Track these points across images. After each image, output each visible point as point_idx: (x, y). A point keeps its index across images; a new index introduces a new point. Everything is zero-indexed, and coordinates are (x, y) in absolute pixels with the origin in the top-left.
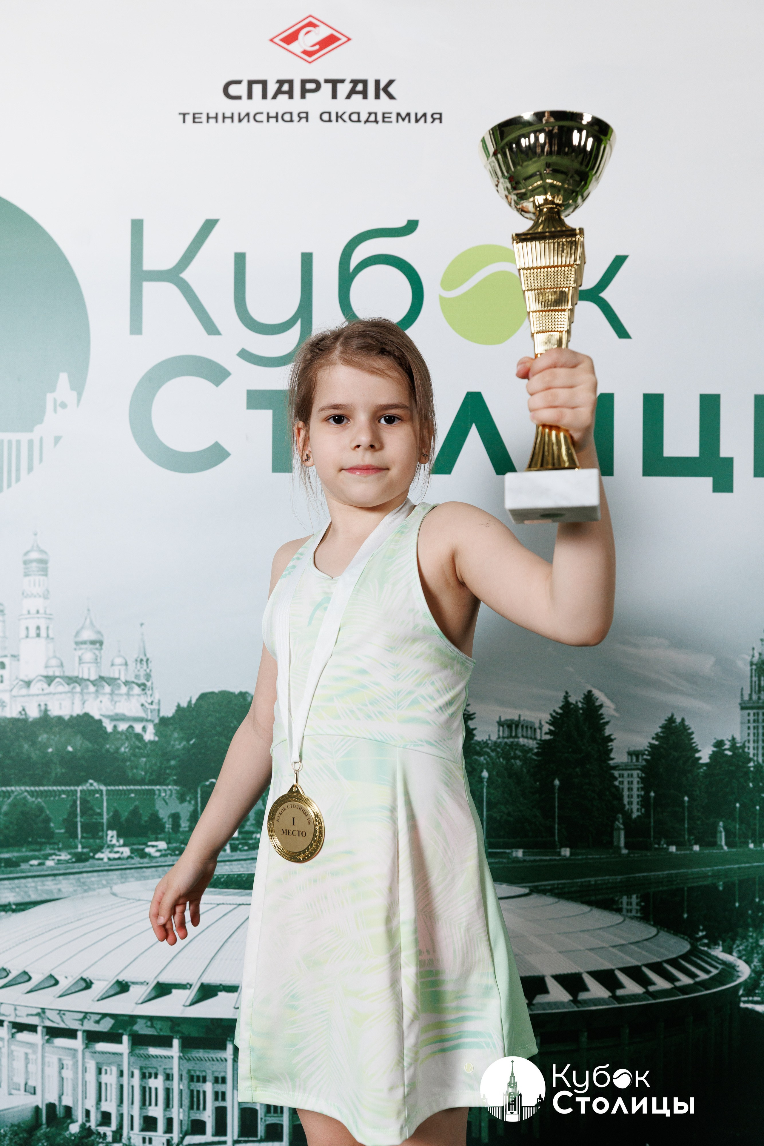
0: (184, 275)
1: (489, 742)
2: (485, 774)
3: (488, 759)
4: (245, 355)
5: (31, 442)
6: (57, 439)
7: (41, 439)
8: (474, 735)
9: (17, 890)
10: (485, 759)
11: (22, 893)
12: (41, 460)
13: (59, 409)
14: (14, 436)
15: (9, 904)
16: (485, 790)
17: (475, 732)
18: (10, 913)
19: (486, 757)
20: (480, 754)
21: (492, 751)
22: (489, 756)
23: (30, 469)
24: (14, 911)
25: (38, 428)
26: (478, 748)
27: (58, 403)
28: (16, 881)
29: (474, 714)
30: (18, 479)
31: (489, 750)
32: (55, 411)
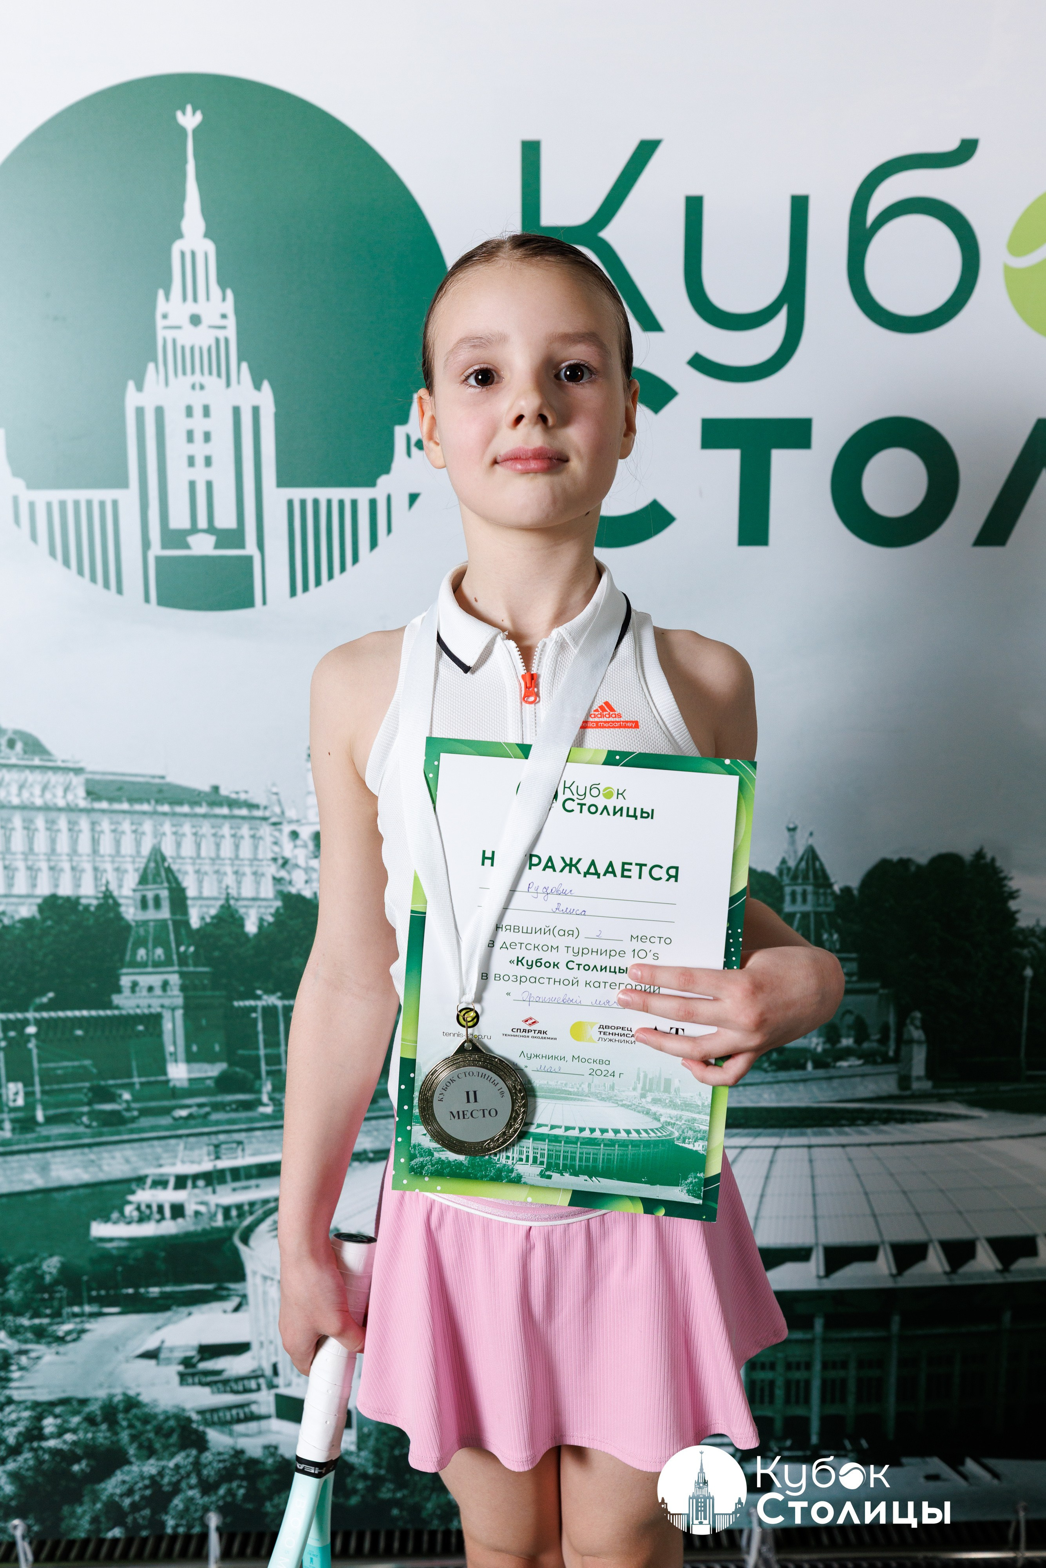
0: (605, 234)
1: (1037, 929)
2: (1029, 972)
3: (1034, 952)
4: (699, 363)
5: (373, 503)
6: (413, 498)
7: (389, 498)
8: (1016, 920)
9: (375, 1133)
10: (1030, 952)
11: (382, 1138)
12: (389, 530)
13: (414, 450)
14: (347, 494)
15: (365, 1152)
16: (1027, 994)
17: (1018, 916)
18: (366, 1163)
19: (1031, 949)
20: (1023, 945)
21: (1041, 940)
22: (1035, 946)
23: (374, 544)
24: (371, 1160)
25: (382, 480)
26: (1021, 937)
27: (413, 441)
28: (373, 1122)
29: (1017, 891)
30: (355, 560)
31: (1034, 940)
32: (409, 454)
